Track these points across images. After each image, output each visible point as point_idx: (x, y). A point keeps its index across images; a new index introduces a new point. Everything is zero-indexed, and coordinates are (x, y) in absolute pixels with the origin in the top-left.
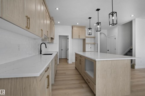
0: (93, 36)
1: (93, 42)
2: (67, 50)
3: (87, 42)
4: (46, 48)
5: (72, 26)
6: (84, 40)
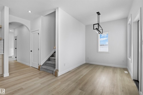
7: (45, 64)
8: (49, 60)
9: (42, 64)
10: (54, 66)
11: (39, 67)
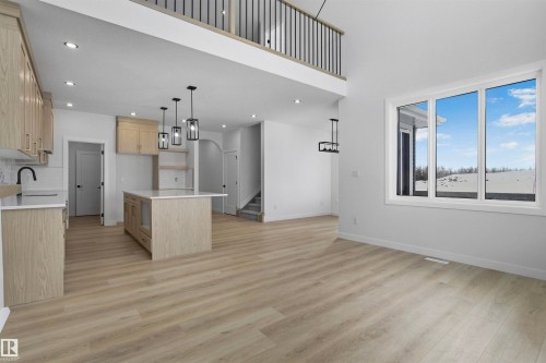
0: (183, 147)
1: (183, 164)
2: (99, 185)
3: (161, 163)
4: (35, 179)
5: (117, 118)
6: (155, 158)
7: (246, 207)
8: (253, 201)
9: (241, 207)
10: (259, 209)
11: (237, 212)
